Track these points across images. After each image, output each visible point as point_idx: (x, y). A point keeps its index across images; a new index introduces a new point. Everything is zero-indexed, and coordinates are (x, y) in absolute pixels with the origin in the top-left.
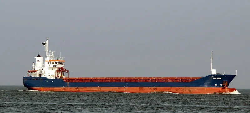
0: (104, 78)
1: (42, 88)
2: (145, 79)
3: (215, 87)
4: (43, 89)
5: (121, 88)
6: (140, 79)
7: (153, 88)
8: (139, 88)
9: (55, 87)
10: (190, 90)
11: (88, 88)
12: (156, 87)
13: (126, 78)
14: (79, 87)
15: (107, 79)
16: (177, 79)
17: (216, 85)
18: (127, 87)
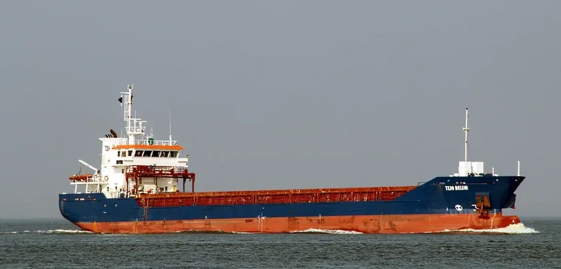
0: (223, 194)
1: (95, 223)
2: (305, 195)
3: (458, 212)
4: (98, 226)
5: (251, 221)
6: (294, 195)
7: (317, 218)
8: (289, 221)
9: (120, 221)
10: (394, 222)
11: (185, 222)
12: (323, 217)
13: (265, 192)
14: (167, 220)
15: (227, 197)
16: (371, 192)
17: (459, 208)
18: (264, 218)
